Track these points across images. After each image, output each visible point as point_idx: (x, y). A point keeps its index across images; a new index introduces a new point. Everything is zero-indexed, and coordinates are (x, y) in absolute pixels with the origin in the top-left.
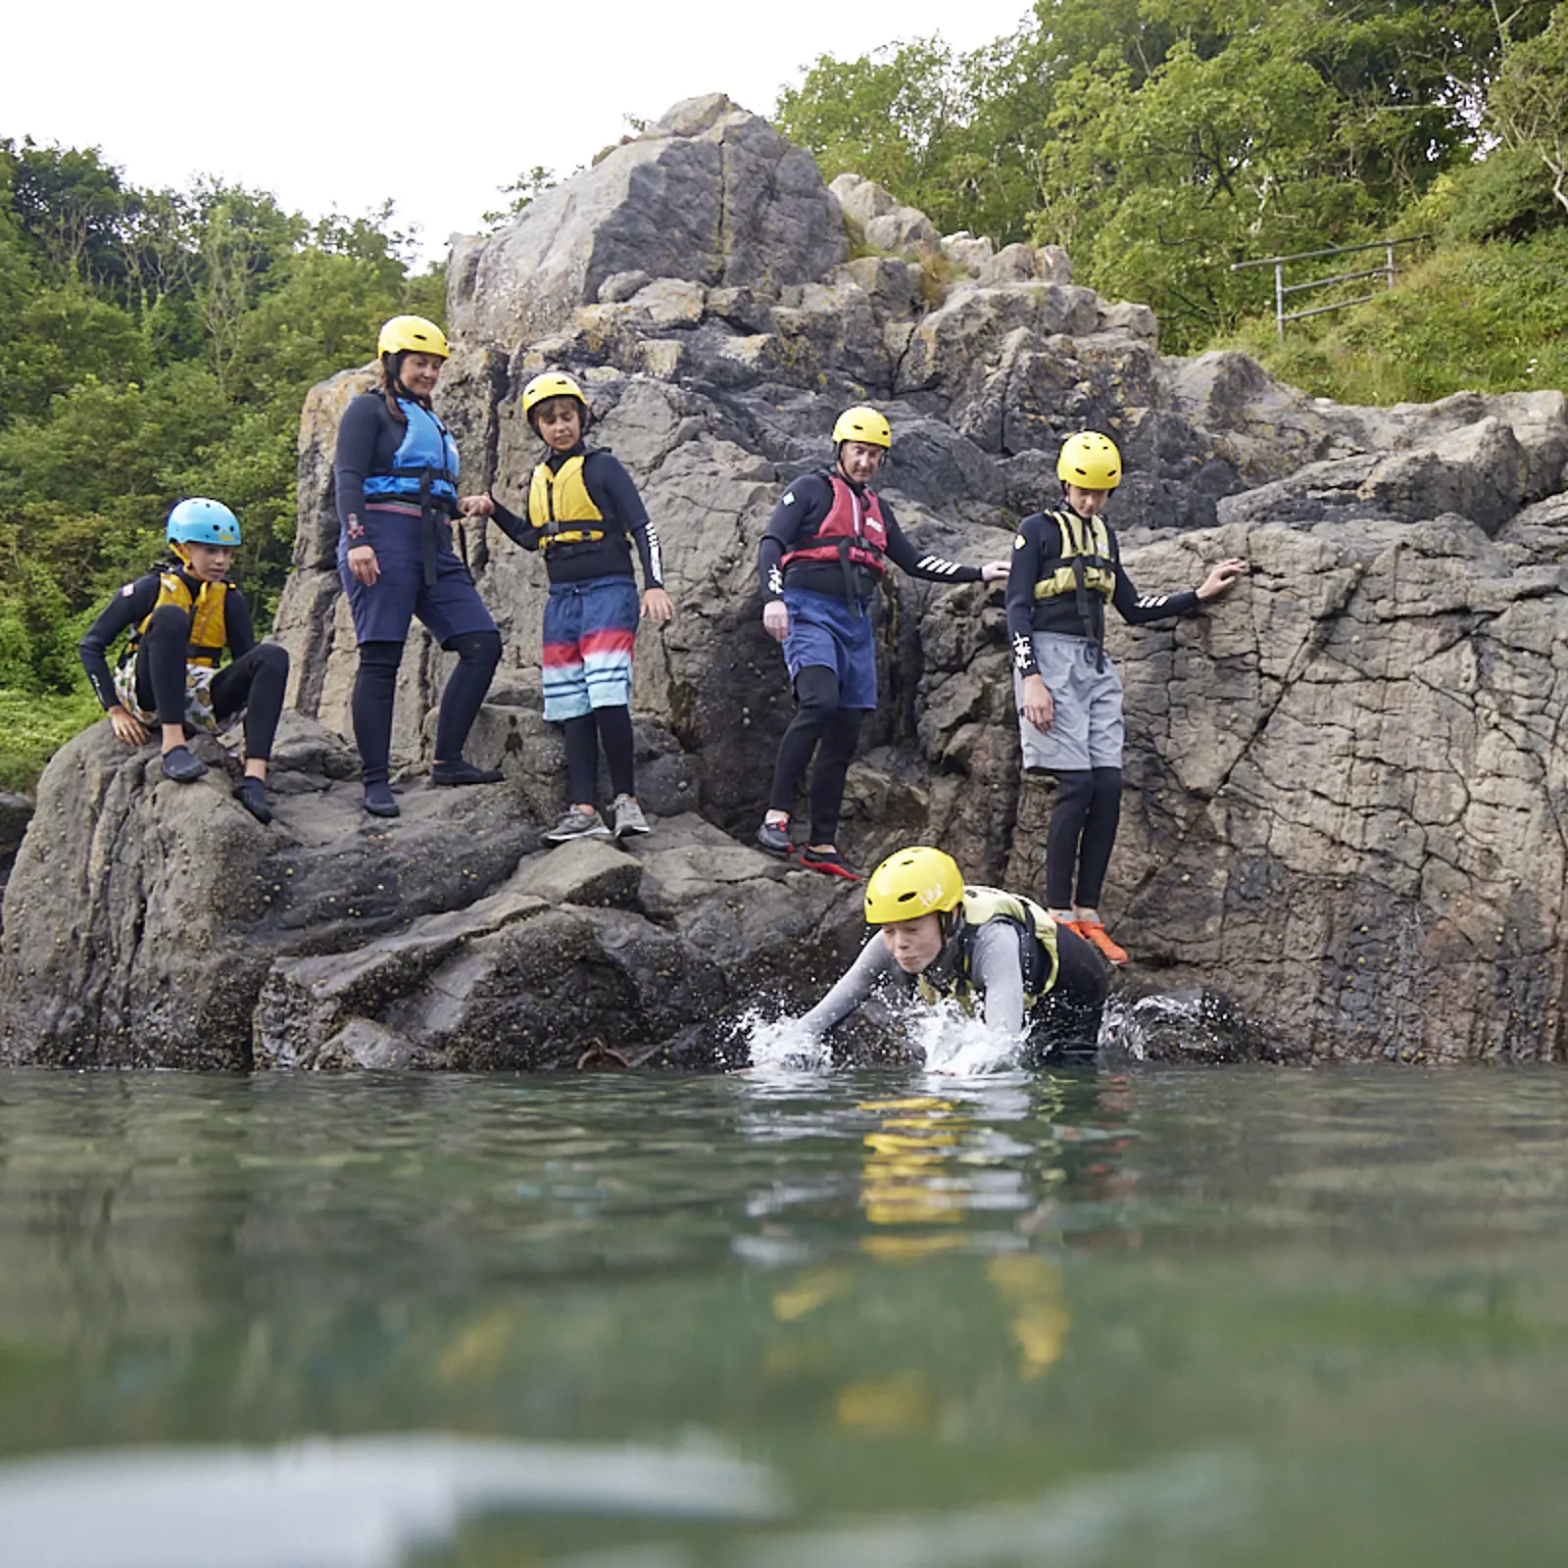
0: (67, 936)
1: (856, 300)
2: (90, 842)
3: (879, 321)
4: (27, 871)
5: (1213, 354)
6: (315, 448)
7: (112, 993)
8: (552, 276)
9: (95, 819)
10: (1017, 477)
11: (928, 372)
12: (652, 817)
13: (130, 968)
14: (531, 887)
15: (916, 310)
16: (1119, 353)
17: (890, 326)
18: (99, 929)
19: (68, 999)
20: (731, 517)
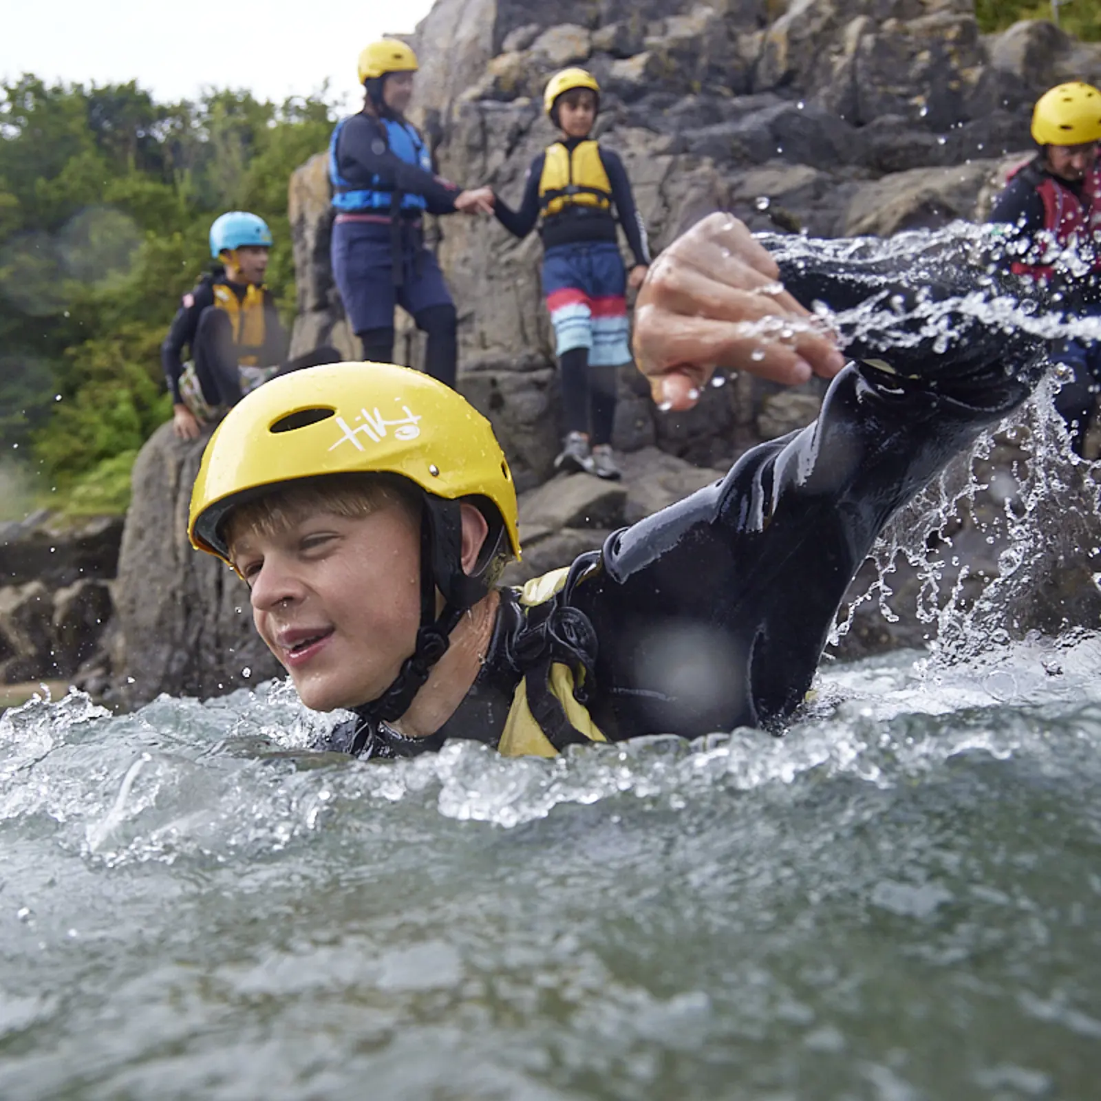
0: (167, 596)
1: (711, 22)
2: (174, 519)
3: (732, 37)
4: (132, 547)
5: (1022, 25)
6: (302, 219)
7: (208, 639)
8: (462, 47)
9: (175, 500)
10: (877, 140)
11: (781, 69)
12: (619, 454)
13: (216, 618)
14: (532, 518)
15: (763, 23)
16: (949, 25)
17: (744, 39)
18: (191, 588)
19: (176, 646)
20: (653, 189)
